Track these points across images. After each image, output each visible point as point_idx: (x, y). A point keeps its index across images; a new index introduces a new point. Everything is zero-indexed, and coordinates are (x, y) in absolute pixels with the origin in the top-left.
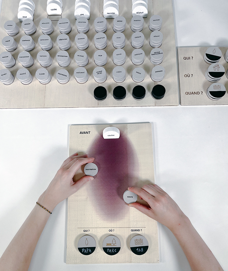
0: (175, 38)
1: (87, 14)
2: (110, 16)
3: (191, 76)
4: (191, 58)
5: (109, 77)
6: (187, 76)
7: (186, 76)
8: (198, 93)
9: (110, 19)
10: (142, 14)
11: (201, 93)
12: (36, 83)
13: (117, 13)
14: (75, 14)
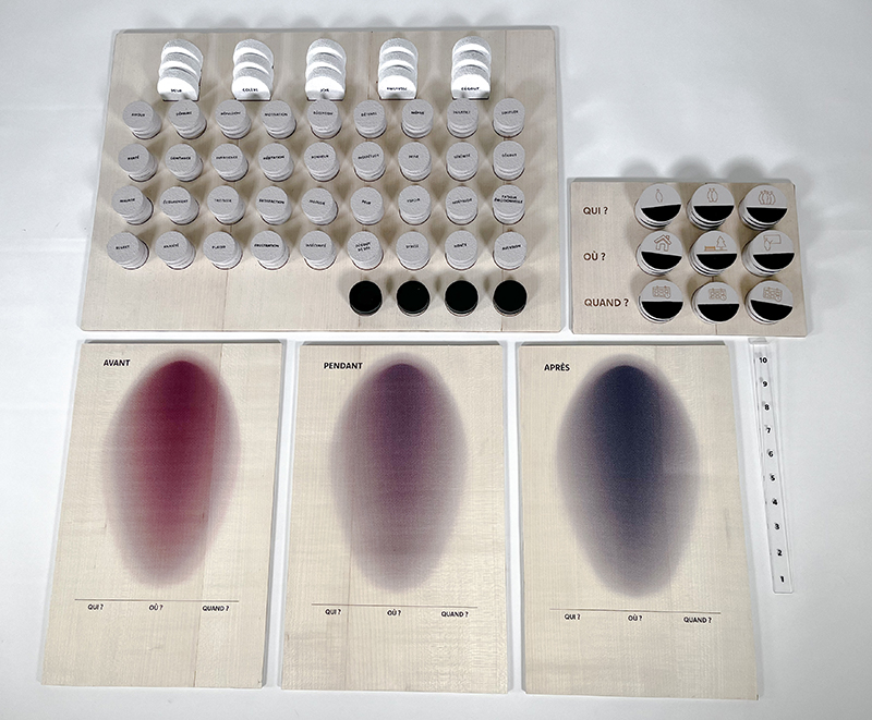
0: (559, 155)
1: (337, 88)
2: (395, 95)
3: (600, 256)
4: (603, 211)
5: (388, 253)
6: (591, 256)
7: (587, 257)
8: (617, 303)
9: (395, 100)
10: (477, 92)
11: (623, 302)
12: (204, 264)
13: (411, 87)
14: (308, 89)
